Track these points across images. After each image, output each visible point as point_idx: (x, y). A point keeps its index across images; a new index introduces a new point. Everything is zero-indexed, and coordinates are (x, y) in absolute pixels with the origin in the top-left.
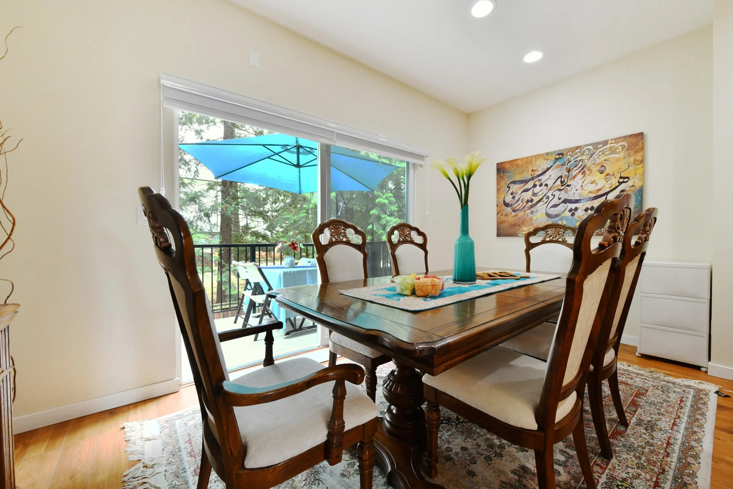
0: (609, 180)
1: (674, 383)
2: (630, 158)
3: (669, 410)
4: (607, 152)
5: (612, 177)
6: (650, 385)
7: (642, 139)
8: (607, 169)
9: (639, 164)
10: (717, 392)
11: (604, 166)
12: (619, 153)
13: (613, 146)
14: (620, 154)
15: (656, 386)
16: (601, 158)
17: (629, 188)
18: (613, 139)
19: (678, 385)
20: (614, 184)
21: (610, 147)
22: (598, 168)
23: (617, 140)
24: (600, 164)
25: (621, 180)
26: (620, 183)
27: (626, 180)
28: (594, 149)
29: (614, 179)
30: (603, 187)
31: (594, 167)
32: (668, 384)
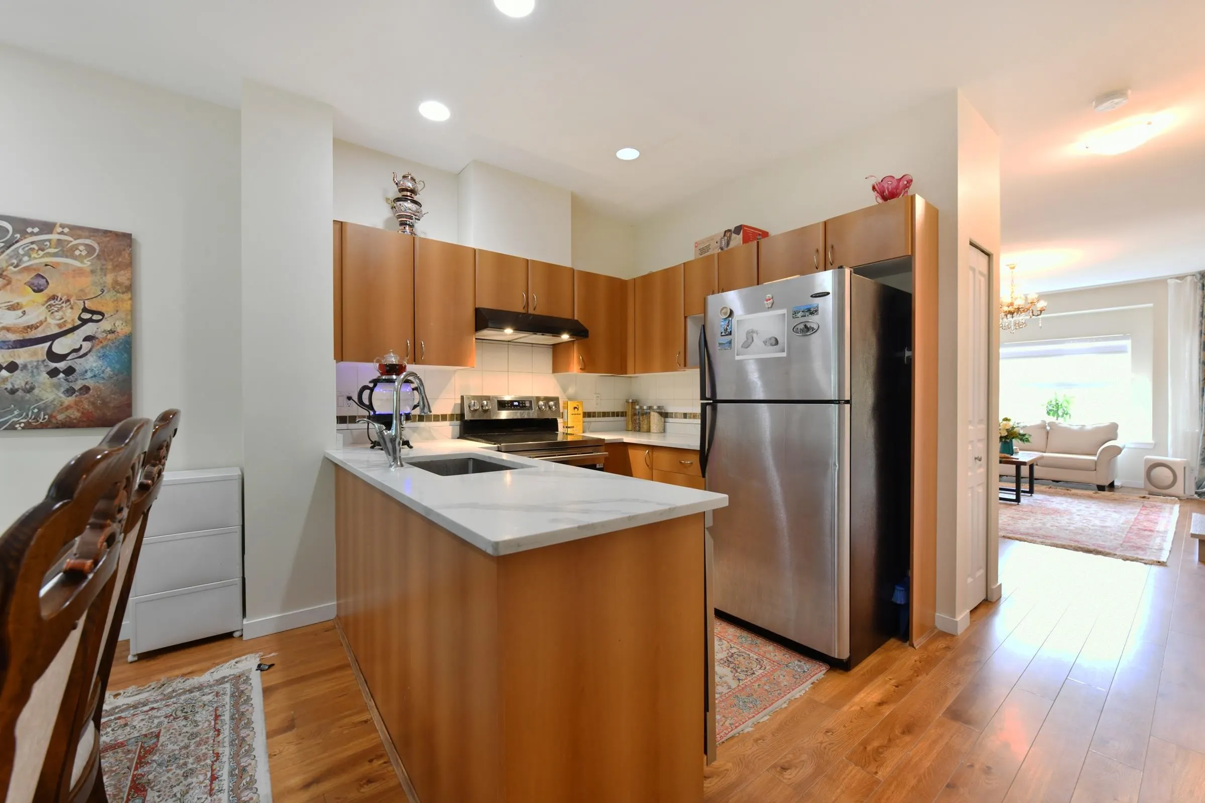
0: (56, 309)
1: (200, 688)
2: (105, 275)
3: (200, 754)
4: (50, 247)
5: (64, 305)
6: (162, 719)
7: (130, 246)
8: (51, 285)
9: (123, 293)
10: (259, 667)
11: (43, 277)
12: (79, 258)
13: (66, 241)
14: (82, 262)
15: (174, 714)
16: (35, 258)
17: (105, 335)
18: (69, 226)
19: (206, 687)
20: (69, 321)
21: (59, 240)
22: (27, 277)
23: (76, 231)
24: (34, 269)
25: (87, 316)
26: (85, 322)
27: (95, 317)
28: (15, 231)
29: (70, 310)
30: (41, 323)
31: (15, 273)
32: (192, 694)
